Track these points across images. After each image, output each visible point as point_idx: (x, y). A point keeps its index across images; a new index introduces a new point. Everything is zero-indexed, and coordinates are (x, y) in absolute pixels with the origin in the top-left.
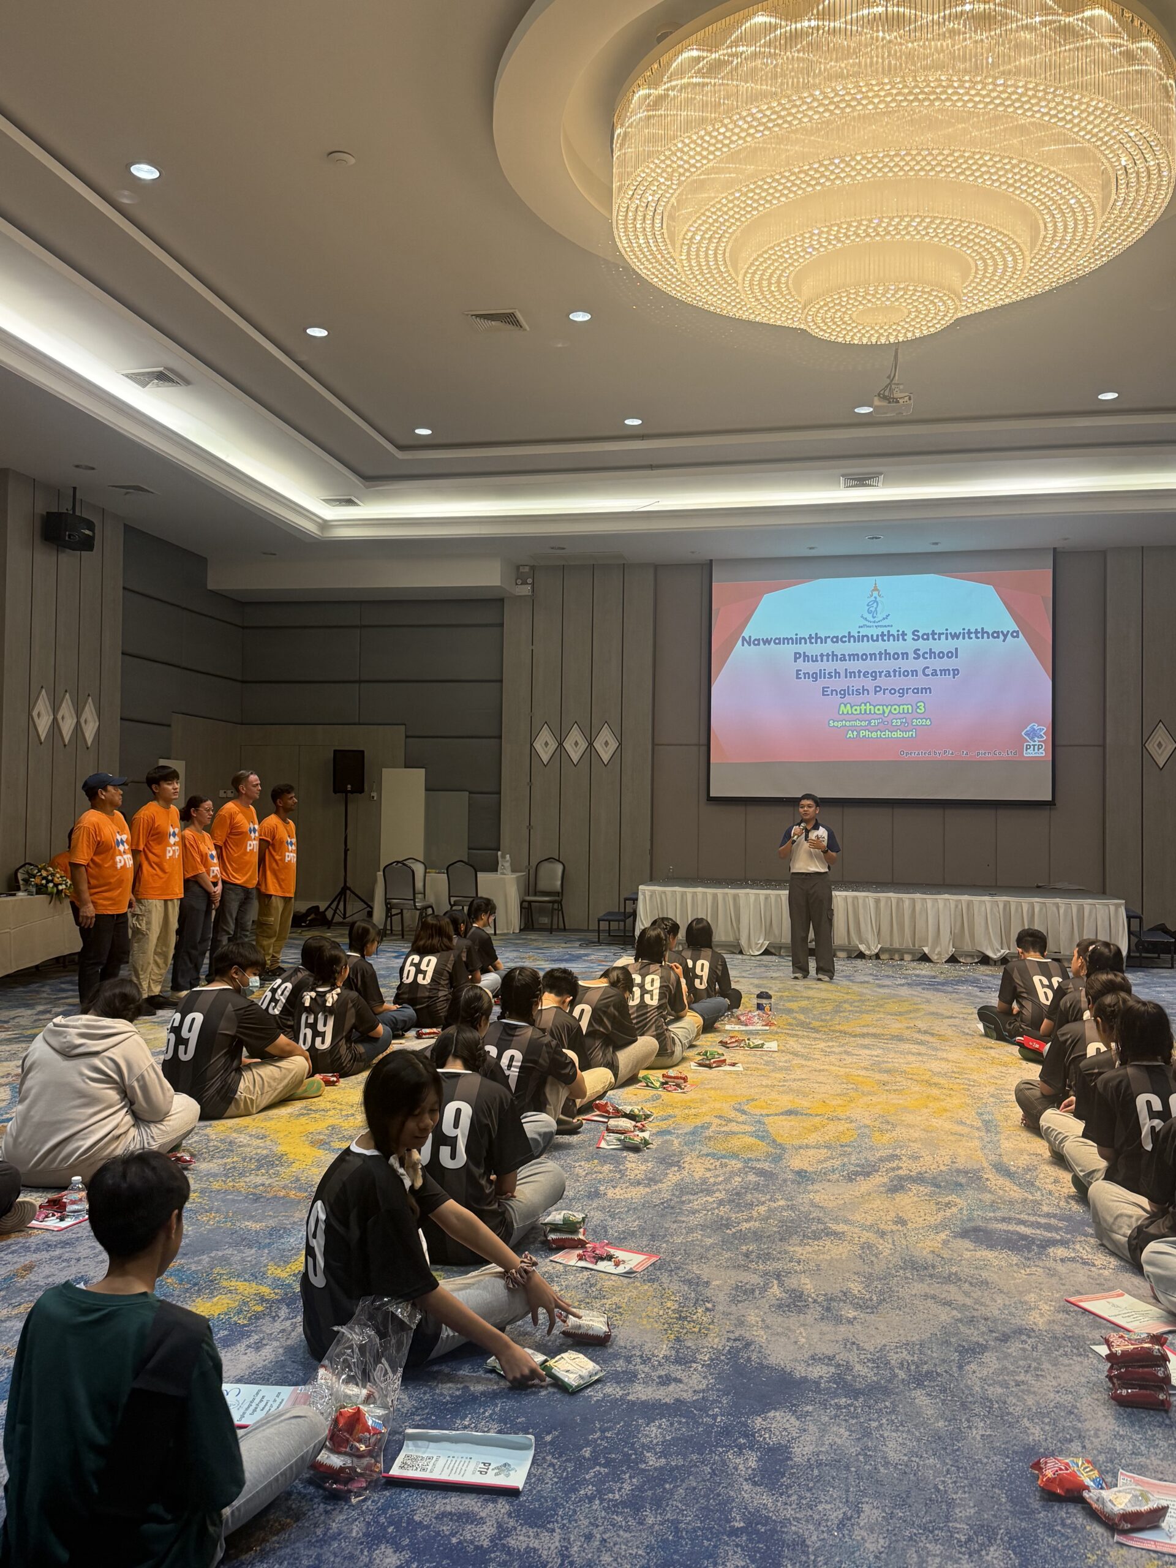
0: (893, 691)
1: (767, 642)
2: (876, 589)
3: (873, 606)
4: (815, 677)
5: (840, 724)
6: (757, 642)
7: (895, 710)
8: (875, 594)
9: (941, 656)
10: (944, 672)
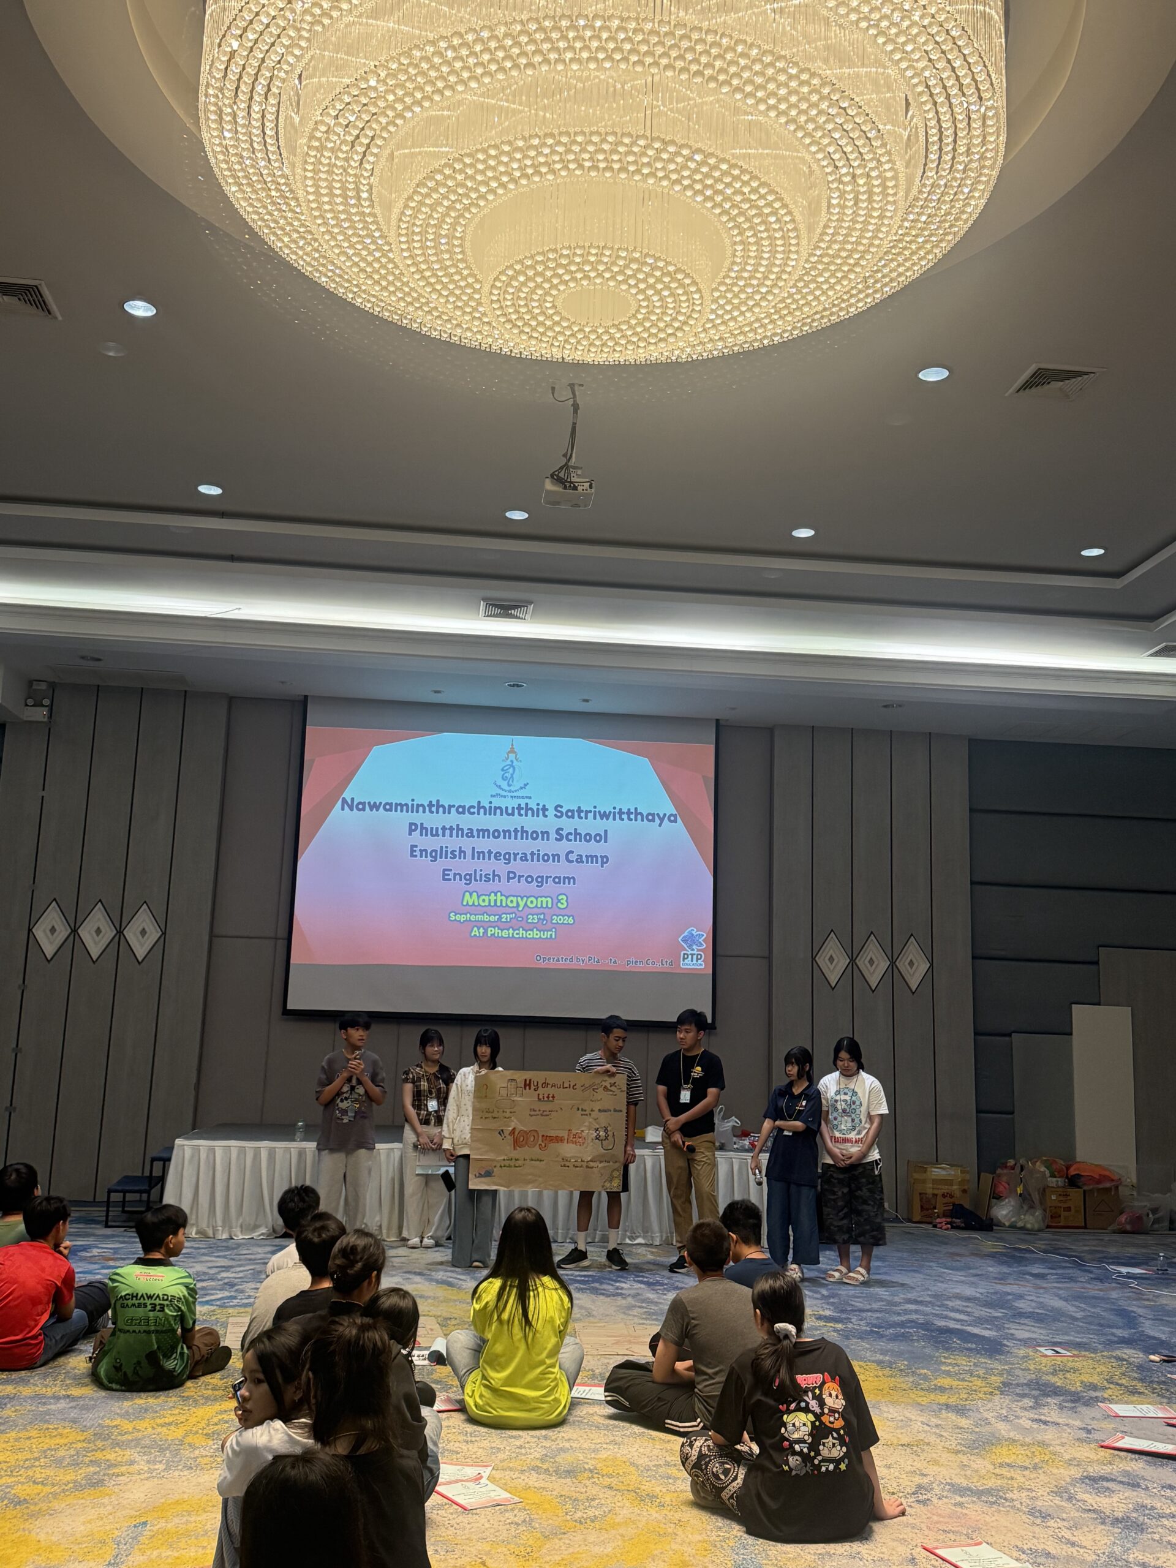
0: (529, 879)
1: (375, 807)
2: (512, 751)
3: (508, 773)
4: (434, 855)
5: (463, 918)
6: (361, 806)
7: (532, 903)
8: (512, 756)
9: (588, 837)
10: (592, 858)
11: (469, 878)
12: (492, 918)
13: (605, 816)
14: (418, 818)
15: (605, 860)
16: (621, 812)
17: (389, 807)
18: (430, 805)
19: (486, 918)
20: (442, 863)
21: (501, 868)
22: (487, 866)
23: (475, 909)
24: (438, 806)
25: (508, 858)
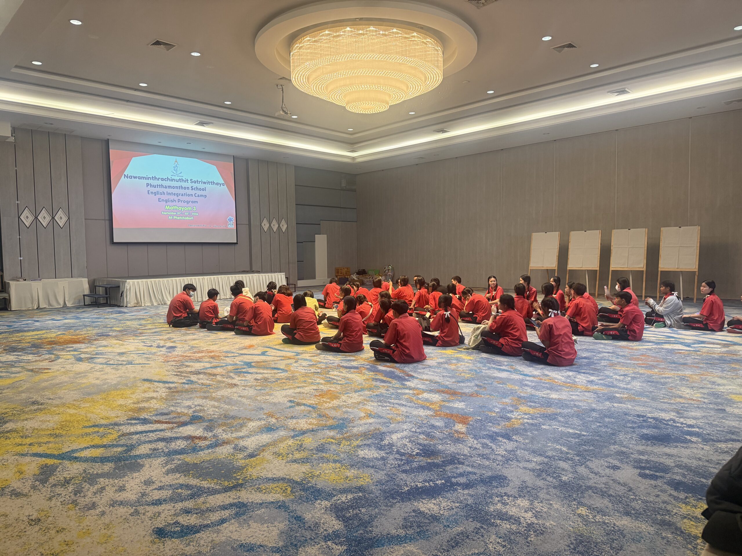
0: (184, 202)
1: (135, 177)
2: (176, 161)
3: (175, 168)
4: (155, 194)
5: (166, 213)
6: (131, 177)
7: (186, 209)
8: (176, 163)
9: (200, 189)
10: (202, 196)
11: (167, 201)
12: (175, 213)
13: (205, 183)
14: (149, 181)
15: (205, 196)
16: (209, 182)
17: (140, 178)
18: (153, 178)
19: (172, 213)
20: (158, 196)
21: (175, 198)
22: (172, 197)
23: (169, 211)
24: (155, 178)
25: (178, 195)
